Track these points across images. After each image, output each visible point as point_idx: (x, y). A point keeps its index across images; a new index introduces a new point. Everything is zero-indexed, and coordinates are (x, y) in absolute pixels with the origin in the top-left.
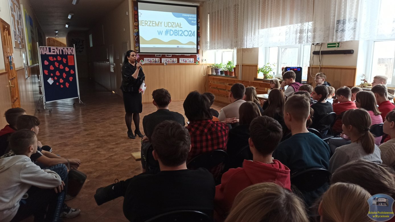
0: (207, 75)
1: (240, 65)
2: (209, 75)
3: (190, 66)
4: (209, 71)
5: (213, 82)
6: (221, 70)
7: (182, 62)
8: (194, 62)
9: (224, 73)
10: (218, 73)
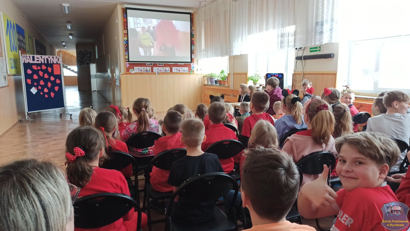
0: (203, 85)
1: (232, 74)
3: (184, 75)
4: (204, 81)
6: (215, 80)
7: (175, 72)
8: (188, 72)
9: (218, 82)
10: (213, 82)
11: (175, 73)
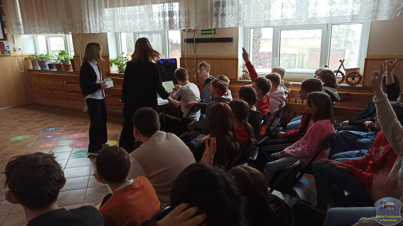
1: (81, 56)
2: (30, 71)
5: (38, 80)
6: (48, 63)
8: (1, 53)
9: (55, 66)
10: (45, 66)
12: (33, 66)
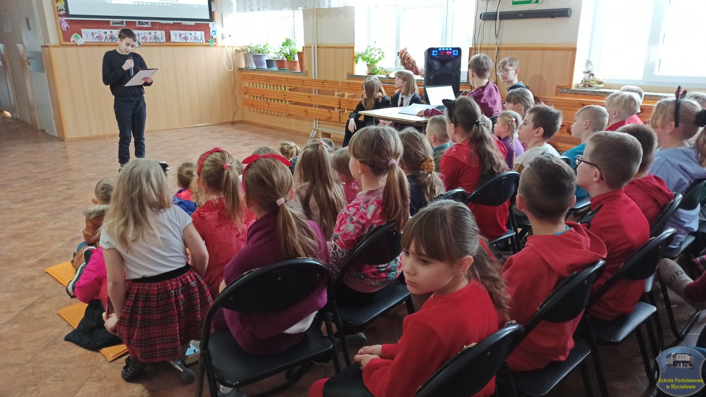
0: (236, 69)
1: (314, 48)
2: (241, 70)
3: (196, 48)
4: (239, 60)
5: (251, 84)
6: (267, 59)
7: (176, 41)
8: (204, 41)
9: (275, 64)
10: (261, 64)
11: (177, 44)
12: (246, 63)
